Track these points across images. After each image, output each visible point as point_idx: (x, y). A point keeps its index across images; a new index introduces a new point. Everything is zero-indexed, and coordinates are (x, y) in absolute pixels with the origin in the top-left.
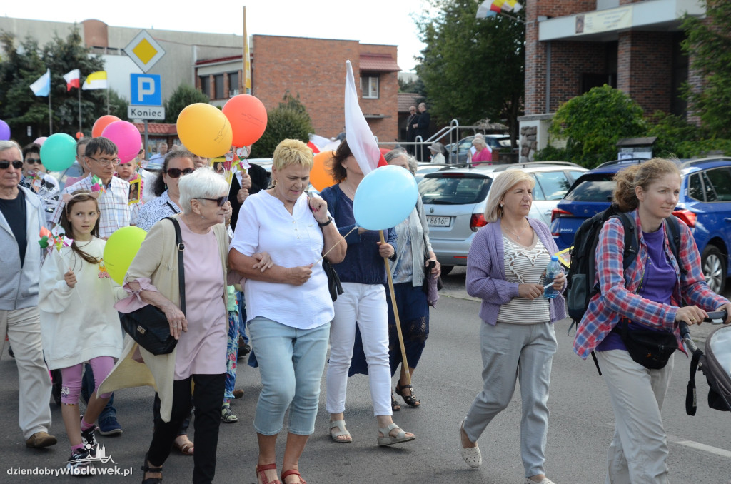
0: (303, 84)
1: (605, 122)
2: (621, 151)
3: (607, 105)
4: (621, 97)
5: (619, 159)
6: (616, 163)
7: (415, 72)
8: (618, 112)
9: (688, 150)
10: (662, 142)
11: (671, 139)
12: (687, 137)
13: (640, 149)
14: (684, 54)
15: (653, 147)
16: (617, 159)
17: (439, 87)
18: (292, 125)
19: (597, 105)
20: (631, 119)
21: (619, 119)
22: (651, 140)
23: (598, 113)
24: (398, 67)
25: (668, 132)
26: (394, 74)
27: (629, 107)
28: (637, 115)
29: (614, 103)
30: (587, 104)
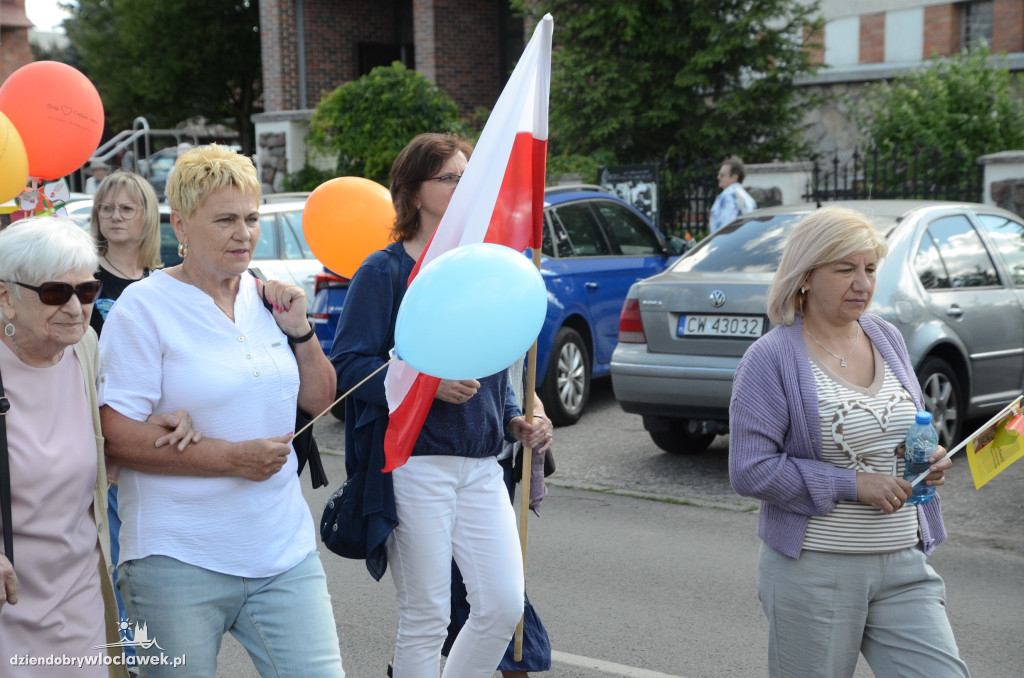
1: (398, 125)
3: (400, 97)
4: (422, 85)
7: (61, 31)
8: (418, 110)
14: (516, 15)
17: (109, 59)
19: (385, 96)
21: (419, 122)
23: (385, 112)
24: (28, 20)
26: (20, 33)
27: (436, 101)
28: (448, 114)
29: (410, 95)
30: (368, 95)
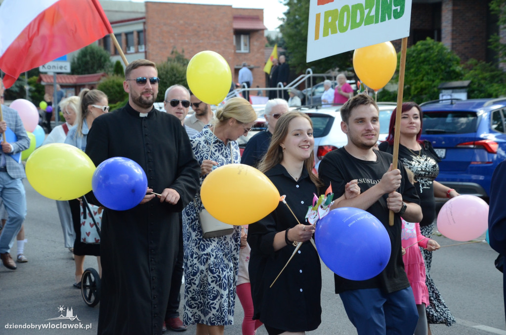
0: (187, 41)
1: (429, 69)
2: (441, 93)
3: (431, 55)
4: (442, 49)
5: (441, 98)
6: (438, 102)
7: (278, 30)
8: (440, 61)
9: (496, 90)
10: (475, 84)
11: (482, 82)
12: (496, 80)
13: (457, 90)
14: (493, 13)
15: (467, 89)
16: (439, 98)
17: (297, 42)
18: (177, 75)
19: (422, 55)
20: (450, 67)
21: (440, 67)
22: (466, 83)
23: (423, 62)
24: (264, 26)
25: (480, 76)
26: (261, 32)
27: (449, 56)
28: (455, 63)
29: (436, 54)
30: (414, 54)
